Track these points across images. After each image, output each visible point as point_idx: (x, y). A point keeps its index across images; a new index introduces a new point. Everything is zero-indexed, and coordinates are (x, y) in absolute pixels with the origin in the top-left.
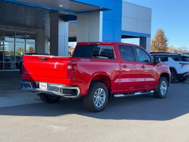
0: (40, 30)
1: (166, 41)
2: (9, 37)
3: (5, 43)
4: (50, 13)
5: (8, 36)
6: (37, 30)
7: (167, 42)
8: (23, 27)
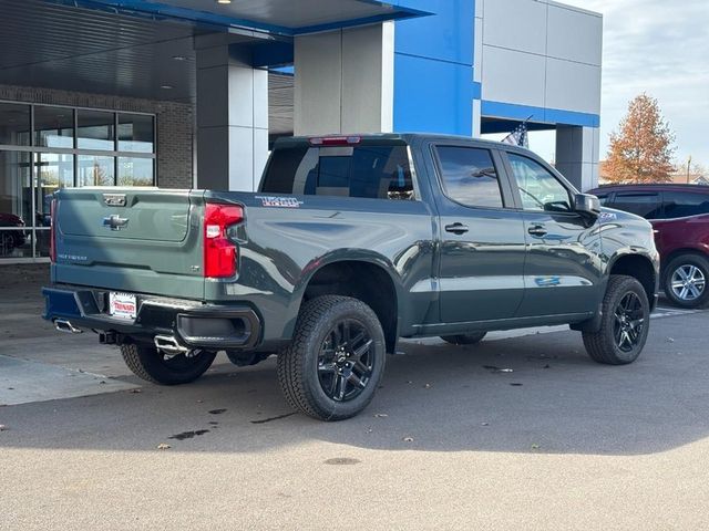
0: (172, 105)
1: (665, 143)
2: (60, 134)
3: (45, 158)
4: (194, 35)
5: (56, 131)
6: (160, 107)
7: (668, 148)
8: (105, 94)
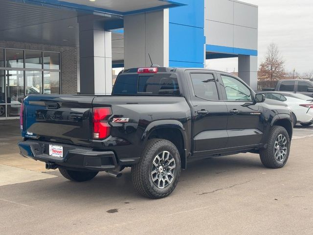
0: (67, 48)
4: (78, 16)
6: (62, 49)
8: (38, 43)
